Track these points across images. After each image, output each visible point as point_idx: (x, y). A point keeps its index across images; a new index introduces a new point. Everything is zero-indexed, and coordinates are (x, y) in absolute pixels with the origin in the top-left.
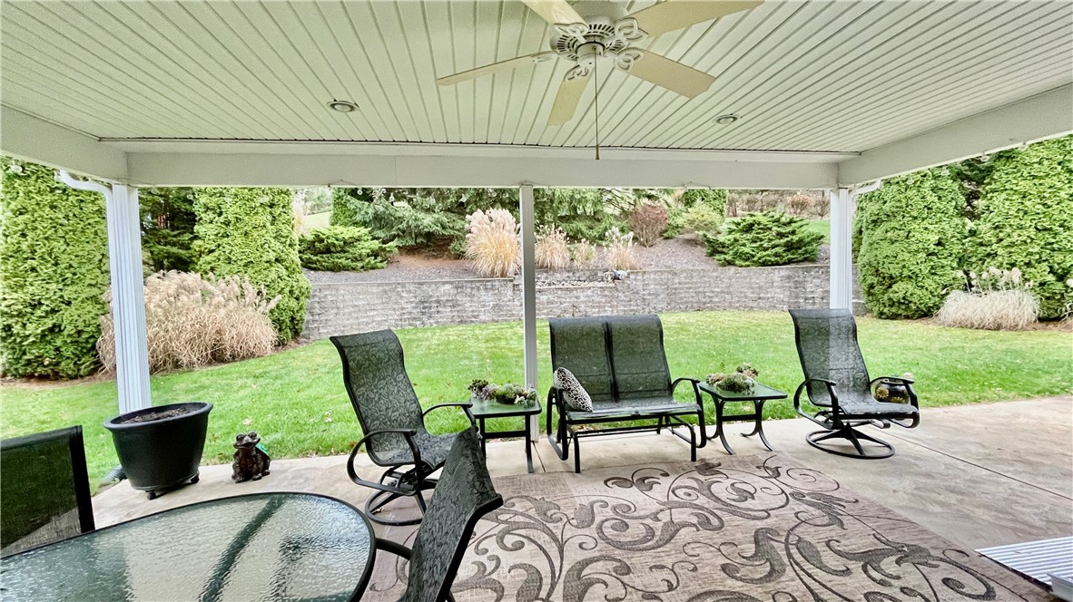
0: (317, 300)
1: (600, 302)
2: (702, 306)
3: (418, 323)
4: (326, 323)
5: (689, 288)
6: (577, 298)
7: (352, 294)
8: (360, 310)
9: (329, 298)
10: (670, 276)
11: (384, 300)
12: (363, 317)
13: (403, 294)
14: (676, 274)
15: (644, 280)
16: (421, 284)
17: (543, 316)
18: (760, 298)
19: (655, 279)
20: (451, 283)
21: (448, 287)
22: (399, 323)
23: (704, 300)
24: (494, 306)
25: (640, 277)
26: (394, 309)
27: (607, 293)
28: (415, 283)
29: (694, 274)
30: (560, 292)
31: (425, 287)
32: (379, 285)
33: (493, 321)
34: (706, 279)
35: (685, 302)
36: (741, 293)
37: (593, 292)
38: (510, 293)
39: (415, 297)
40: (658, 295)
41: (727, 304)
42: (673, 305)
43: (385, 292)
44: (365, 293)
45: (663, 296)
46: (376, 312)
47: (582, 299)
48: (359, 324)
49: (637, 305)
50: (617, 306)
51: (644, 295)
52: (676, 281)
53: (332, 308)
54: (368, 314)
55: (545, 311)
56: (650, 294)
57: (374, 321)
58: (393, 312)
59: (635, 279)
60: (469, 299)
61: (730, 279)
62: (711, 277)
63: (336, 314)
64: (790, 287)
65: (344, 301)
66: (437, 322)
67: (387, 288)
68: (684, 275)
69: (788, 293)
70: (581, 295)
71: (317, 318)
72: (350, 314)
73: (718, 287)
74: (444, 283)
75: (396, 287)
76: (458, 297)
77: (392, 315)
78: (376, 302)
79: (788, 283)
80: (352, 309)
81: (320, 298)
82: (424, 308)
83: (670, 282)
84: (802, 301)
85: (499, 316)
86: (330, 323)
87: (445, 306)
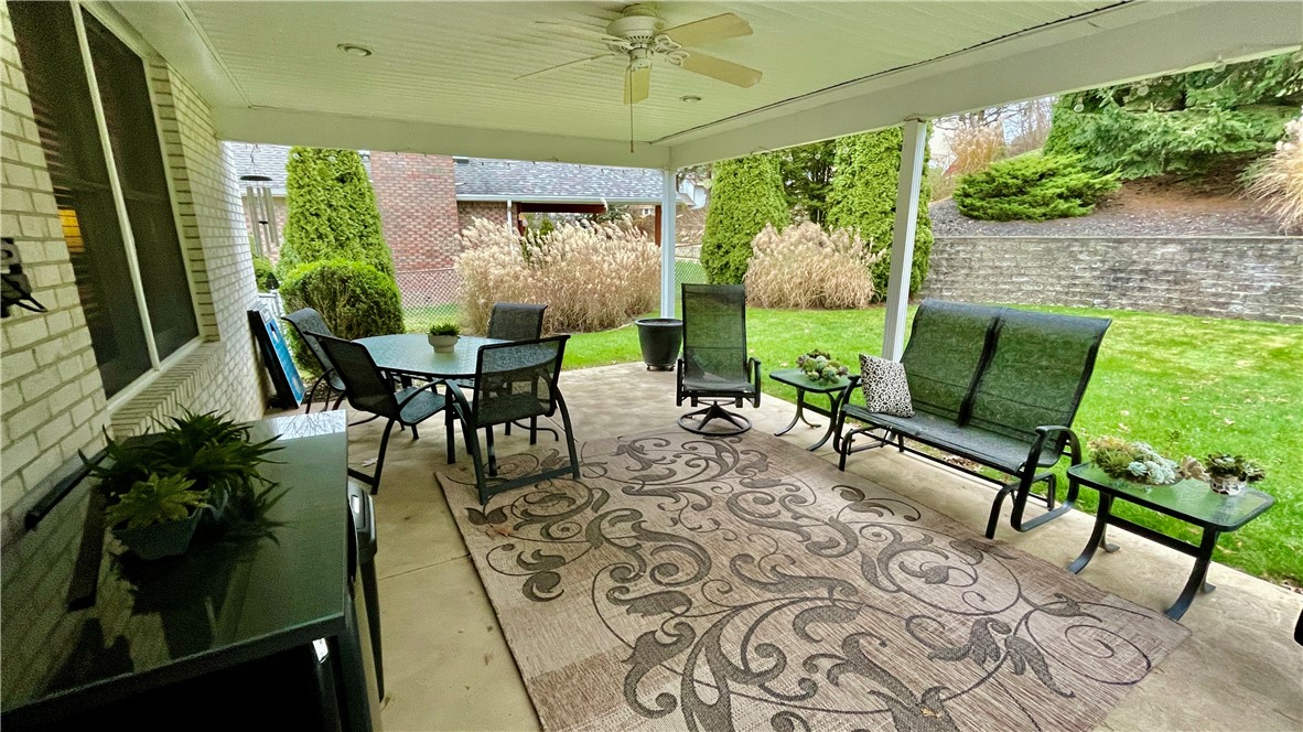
0: (946, 256)
3: (1096, 301)
4: (952, 285)
7: (995, 252)
8: (1001, 274)
9: (962, 255)
11: (1044, 263)
12: (1005, 283)
13: (1081, 257)
16: (1119, 241)
20: (1181, 242)
22: (1064, 297)
24: (1275, 291)
26: (1059, 277)
28: (1108, 240)
31: (1125, 248)
32: (1040, 241)
39: (1103, 262)
43: (1049, 251)
44: (1015, 252)
46: (1025, 279)
48: (996, 292)
53: (963, 268)
54: (1014, 279)
57: (1021, 290)
58: (1054, 281)
63: (967, 275)
65: (981, 260)
67: (1053, 246)
72: (985, 277)
74: (1166, 242)
75: (1069, 246)
77: (1052, 285)
78: (1029, 264)
80: (990, 272)
82: (1116, 280)
87: (1157, 280)
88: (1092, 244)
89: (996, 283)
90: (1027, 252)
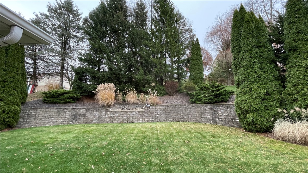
0: (27, 114)
1: (138, 117)
2: (179, 119)
3: (71, 123)
4: (29, 122)
5: (174, 112)
6: (129, 115)
7: (43, 112)
8: (46, 118)
9: (33, 113)
10: (166, 107)
11: (58, 114)
12: (47, 120)
13: (67, 112)
14: (169, 106)
15: (155, 109)
16: (74, 108)
17: (116, 122)
18: (202, 117)
19: (160, 108)
20: (85, 108)
21: (84, 110)
22: (63, 122)
23: (181, 117)
24: (99, 117)
25: (154, 108)
26: (62, 117)
27: (141, 113)
28: (72, 108)
29: (176, 107)
30: (123, 113)
31: (76, 110)
32: (56, 109)
33: (98, 123)
34: (181, 109)
35: (173, 118)
36: (195, 114)
37: (135, 113)
38: (104, 112)
39: (72, 113)
40: (162, 115)
41: (189, 119)
42: (167, 119)
43: (59, 111)
44: (50, 112)
45: (163, 115)
46: (53, 119)
47: (131, 115)
48: (44, 123)
49: (153, 119)
50: (145, 119)
51: (155, 114)
52: (169, 109)
53: (33, 117)
54: (49, 119)
55: (117, 120)
56: (158, 114)
57: (51, 122)
58: (61, 118)
59: (152, 108)
60: (90, 114)
61: (191, 109)
62: (183, 108)
63: (34, 119)
64: (212, 113)
65: (38, 114)
66: (78, 123)
67: (60, 110)
68: (172, 107)
69: (212, 116)
70: (131, 114)
71: (25, 120)
72: (41, 119)
73: (186, 112)
74: (83, 108)
75: (64, 110)
76: (87, 114)
77: (60, 119)
78: (54, 115)
79: (212, 111)
80: (42, 117)
81: (28, 113)
82: (74, 117)
83: (166, 110)
84: (217, 119)
85: (100, 121)
86: (31, 122)
87: (82, 117)
88: (69, 109)
89: (44, 120)
90: (53, 112)
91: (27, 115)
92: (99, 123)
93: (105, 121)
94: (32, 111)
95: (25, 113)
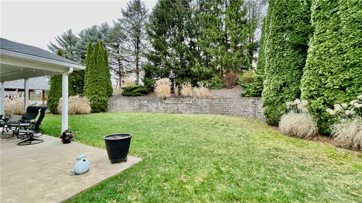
1: (186, 108)
2: (224, 113)
3: (138, 111)
4: (113, 109)
5: (219, 105)
6: (179, 106)
7: (120, 102)
9: (114, 103)
10: (211, 100)
11: (129, 104)
13: (135, 103)
14: (214, 99)
15: (201, 101)
17: (169, 112)
18: (245, 111)
19: (206, 101)
20: (147, 100)
22: (133, 110)
23: (225, 110)
24: (156, 107)
26: (132, 106)
27: (188, 105)
29: (221, 100)
30: (173, 104)
31: (141, 101)
32: (128, 100)
37: (184, 105)
38: (160, 104)
39: (138, 104)
40: (206, 107)
42: (212, 112)
45: (208, 108)
49: (198, 111)
50: (191, 110)
51: (201, 107)
52: (214, 102)
53: (115, 105)
54: (125, 107)
55: (169, 110)
56: (203, 107)
57: (126, 109)
59: (198, 101)
60: (150, 105)
63: (116, 107)
64: (254, 107)
65: (118, 103)
66: (143, 111)
67: (130, 101)
68: (217, 100)
71: (111, 107)
72: (119, 107)
74: (145, 100)
75: (133, 101)
76: (148, 104)
77: (131, 108)
79: (253, 105)
82: (140, 107)
83: (211, 103)
87: (145, 107)
88: (136, 100)
89: (121, 108)
90: (126, 102)
91: (112, 103)
92: (157, 112)
93: (160, 111)
94: (114, 101)
95: (111, 102)
